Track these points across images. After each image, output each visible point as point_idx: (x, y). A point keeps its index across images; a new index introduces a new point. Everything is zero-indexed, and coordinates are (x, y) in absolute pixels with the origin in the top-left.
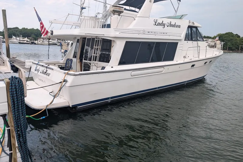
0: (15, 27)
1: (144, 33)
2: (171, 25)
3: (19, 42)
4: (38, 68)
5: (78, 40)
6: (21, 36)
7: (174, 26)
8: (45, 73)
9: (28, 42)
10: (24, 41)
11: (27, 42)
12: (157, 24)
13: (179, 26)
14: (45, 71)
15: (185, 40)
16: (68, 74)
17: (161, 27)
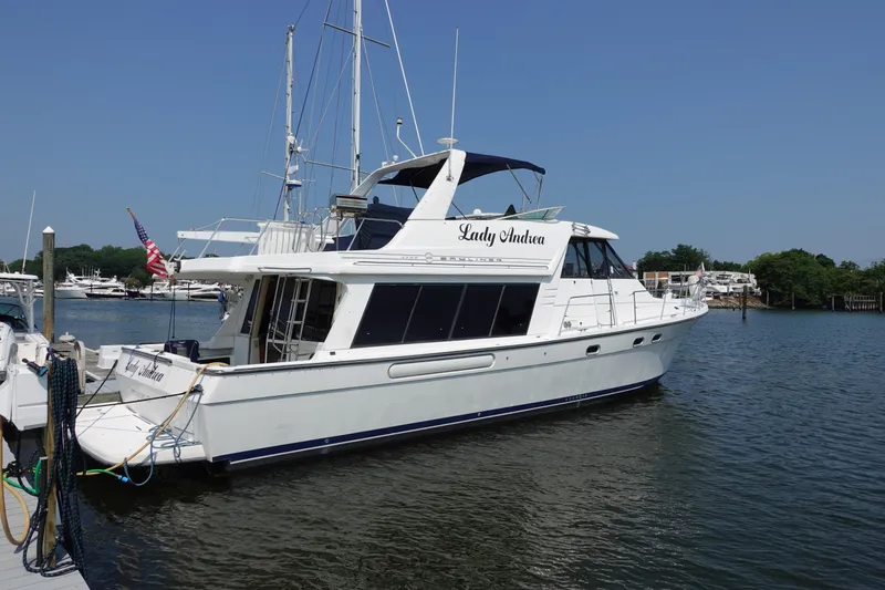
0: (79, 245)
1: (429, 261)
2: (513, 238)
3: (89, 291)
4: (134, 363)
5: (258, 281)
6: (98, 272)
7: (524, 239)
8: (152, 373)
9: (117, 291)
10: (106, 288)
11: (115, 291)
12: (468, 236)
13: (541, 240)
14: (150, 368)
15: (562, 277)
16: (205, 372)
17: (481, 245)
